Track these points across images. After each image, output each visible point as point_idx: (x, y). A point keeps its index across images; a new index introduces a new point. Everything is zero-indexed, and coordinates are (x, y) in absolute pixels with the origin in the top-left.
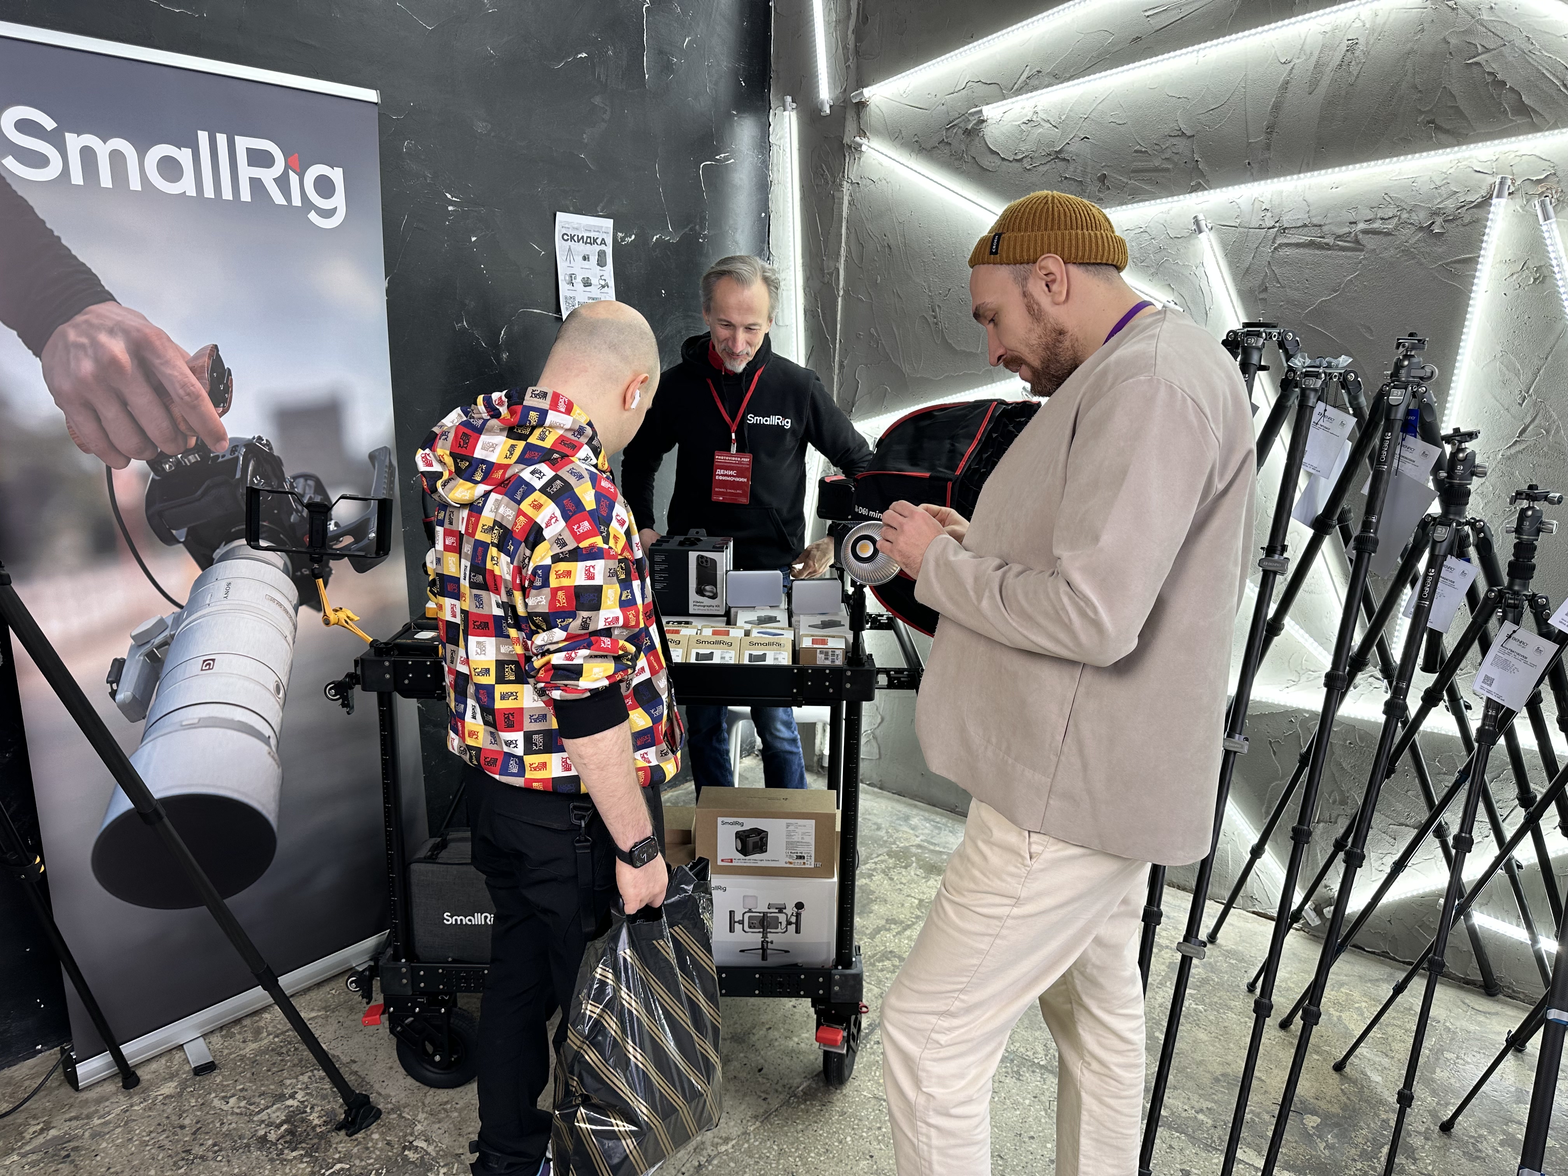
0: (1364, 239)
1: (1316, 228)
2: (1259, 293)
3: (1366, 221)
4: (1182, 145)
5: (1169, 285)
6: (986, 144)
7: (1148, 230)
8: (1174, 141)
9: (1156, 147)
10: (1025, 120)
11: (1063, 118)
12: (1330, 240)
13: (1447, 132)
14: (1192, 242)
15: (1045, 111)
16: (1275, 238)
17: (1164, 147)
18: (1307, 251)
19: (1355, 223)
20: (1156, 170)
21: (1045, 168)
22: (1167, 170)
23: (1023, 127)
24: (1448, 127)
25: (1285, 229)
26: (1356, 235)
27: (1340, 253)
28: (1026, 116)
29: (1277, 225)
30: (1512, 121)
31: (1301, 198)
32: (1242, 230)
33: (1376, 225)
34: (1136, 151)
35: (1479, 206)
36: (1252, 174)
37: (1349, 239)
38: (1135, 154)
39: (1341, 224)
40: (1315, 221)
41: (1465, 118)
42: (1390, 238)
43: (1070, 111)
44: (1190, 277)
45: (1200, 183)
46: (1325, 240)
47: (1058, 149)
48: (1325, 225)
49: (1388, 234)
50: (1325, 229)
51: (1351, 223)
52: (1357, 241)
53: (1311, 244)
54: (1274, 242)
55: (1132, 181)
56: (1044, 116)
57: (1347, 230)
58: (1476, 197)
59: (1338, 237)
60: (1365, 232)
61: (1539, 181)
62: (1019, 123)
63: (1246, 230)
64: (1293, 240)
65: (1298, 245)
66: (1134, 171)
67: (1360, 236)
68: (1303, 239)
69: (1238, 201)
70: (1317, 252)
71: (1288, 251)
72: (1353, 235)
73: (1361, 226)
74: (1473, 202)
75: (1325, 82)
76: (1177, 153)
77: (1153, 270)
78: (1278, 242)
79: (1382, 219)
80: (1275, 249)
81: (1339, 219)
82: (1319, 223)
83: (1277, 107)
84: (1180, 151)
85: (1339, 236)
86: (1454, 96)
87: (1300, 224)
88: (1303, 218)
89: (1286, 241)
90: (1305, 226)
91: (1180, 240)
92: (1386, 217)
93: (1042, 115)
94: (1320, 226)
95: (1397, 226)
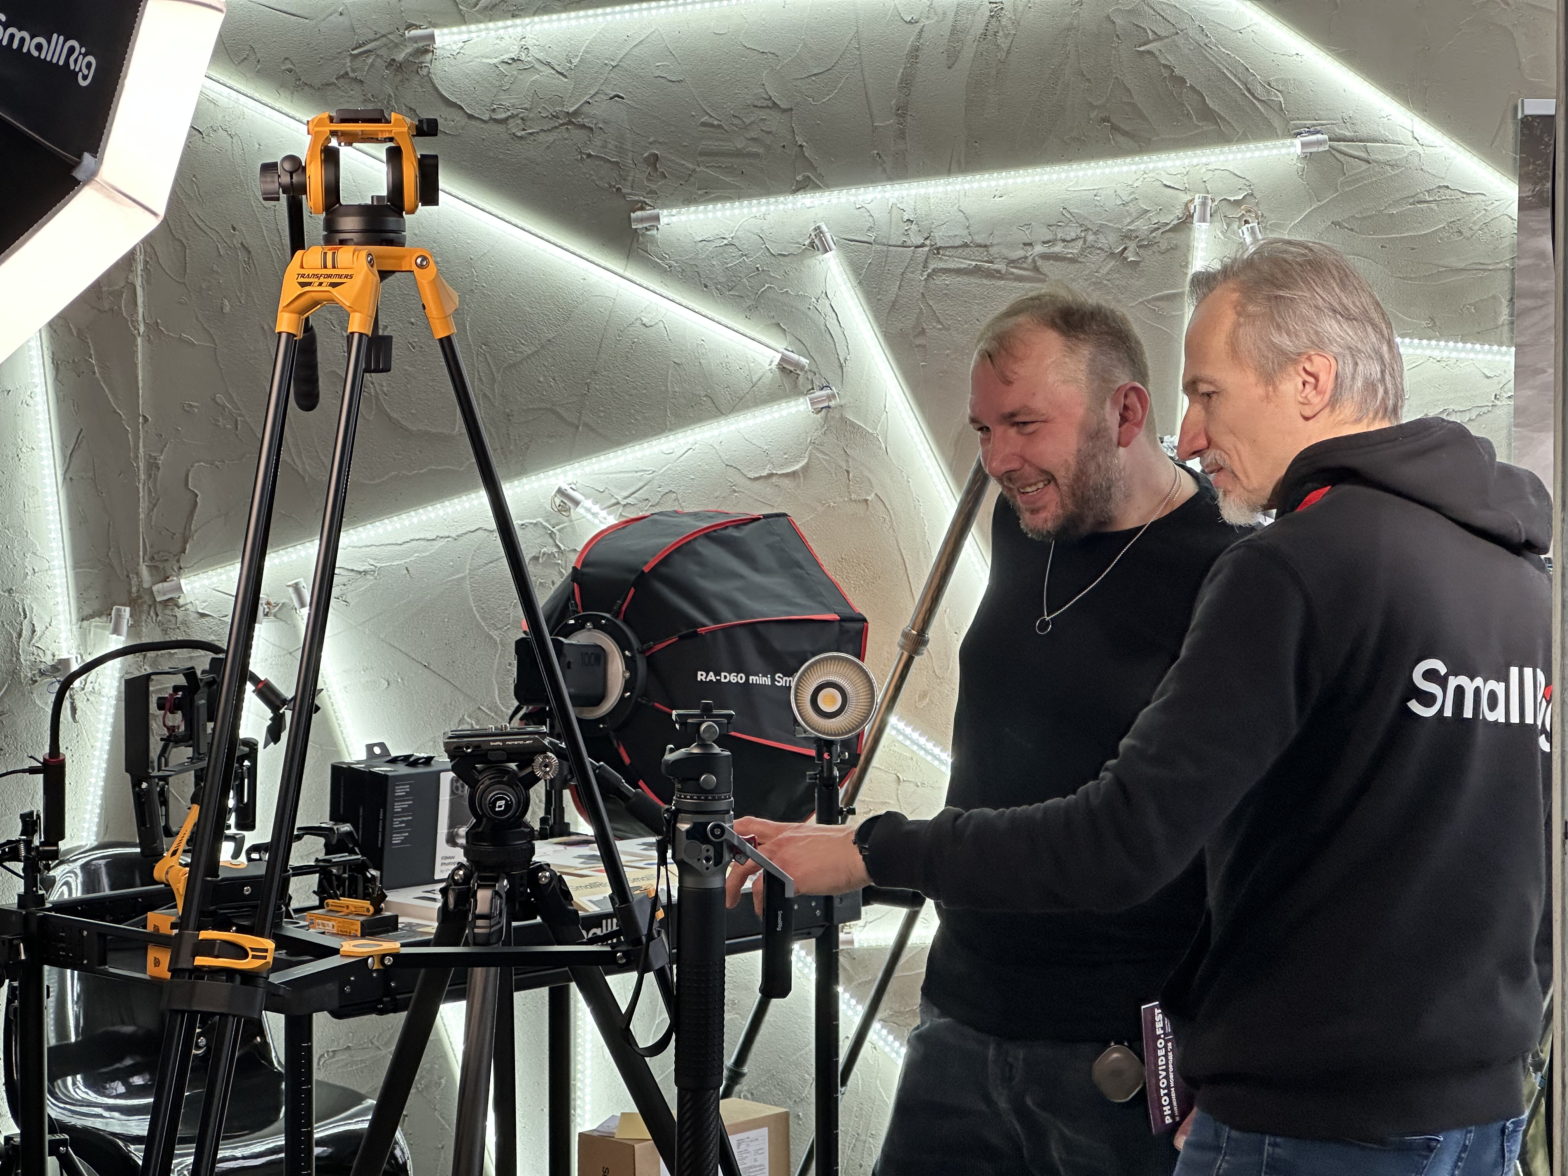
0: (1046, 267)
1: (981, 249)
2: (916, 336)
3: (1044, 243)
4: (775, 122)
5: (778, 325)
6: (436, 90)
7: (735, 242)
8: (763, 114)
9: (736, 121)
10: (506, 57)
11: (575, 61)
12: (1001, 266)
13: (1125, 133)
14: (806, 262)
15: (542, 48)
16: (926, 261)
17: (747, 121)
18: (973, 280)
19: (1030, 244)
20: (739, 154)
21: (551, 137)
22: (756, 155)
23: (503, 68)
24: (1127, 129)
25: (938, 249)
26: (1034, 261)
27: (1015, 284)
28: (507, 51)
29: (928, 242)
30: (1198, 127)
31: (955, 208)
32: (879, 247)
33: (1058, 248)
34: (704, 124)
35: (1174, 229)
36: (884, 170)
37: (1025, 266)
38: (702, 128)
39: (1012, 246)
40: (979, 239)
41: (1144, 118)
42: (1077, 266)
43: (586, 52)
44: (810, 313)
45: (809, 177)
46: (995, 266)
47: (571, 110)
48: (992, 245)
49: (1073, 261)
50: (993, 250)
51: (1025, 244)
52: (1036, 269)
53: (976, 271)
54: (925, 267)
55: (702, 168)
56: (541, 56)
57: (1020, 253)
58: (1171, 218)
59: (1011, 262)
60: (1045, 257)
61: (1237, 203)
62: (495, 61)
63: (885, 248)
64: (952, 266)
65: (959, 272)
66: (701, 154)
67: (1039, 263)
68: (964, 264)
69: (868, 207)
70: (985, 281)
71: (948, 279)
72: (1030, 260)
73: (1039, 249)
74: (1168, 224)
75: (968, 53)
76: (769, 133)
77: (749, 303)
78: (932, 267)
79: (1064, 241)
80: (929, 276)
81: (1009, 239)
82: (983, 243)
83: (907, 83)
84: (774, 129)
85: (1013, 261)
86: (1128, 90)
87: (958, 242)
88: (961, 235)
89: (942, 265)
90: (966, 245)
91: (787, 259)
92: (1068, 238)
93: (535, 52)
94: (986, 246)
95: (1083, 250)
